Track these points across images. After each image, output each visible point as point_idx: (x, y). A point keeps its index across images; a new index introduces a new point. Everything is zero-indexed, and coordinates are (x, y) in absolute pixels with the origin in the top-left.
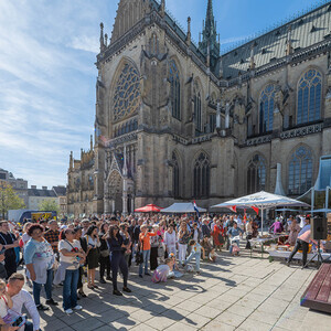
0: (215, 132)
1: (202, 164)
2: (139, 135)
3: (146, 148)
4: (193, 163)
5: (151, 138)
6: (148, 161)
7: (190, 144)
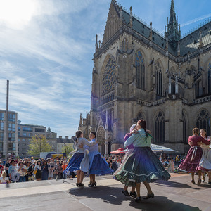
0: (168, 97)
1: (160, 119)
2: (115, 103)
3: (119, 111)
4: (154, 119)
5: (122, 104)
6: (121, 120)
7: (152, 105)
